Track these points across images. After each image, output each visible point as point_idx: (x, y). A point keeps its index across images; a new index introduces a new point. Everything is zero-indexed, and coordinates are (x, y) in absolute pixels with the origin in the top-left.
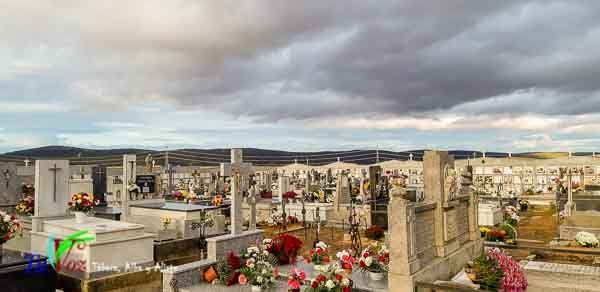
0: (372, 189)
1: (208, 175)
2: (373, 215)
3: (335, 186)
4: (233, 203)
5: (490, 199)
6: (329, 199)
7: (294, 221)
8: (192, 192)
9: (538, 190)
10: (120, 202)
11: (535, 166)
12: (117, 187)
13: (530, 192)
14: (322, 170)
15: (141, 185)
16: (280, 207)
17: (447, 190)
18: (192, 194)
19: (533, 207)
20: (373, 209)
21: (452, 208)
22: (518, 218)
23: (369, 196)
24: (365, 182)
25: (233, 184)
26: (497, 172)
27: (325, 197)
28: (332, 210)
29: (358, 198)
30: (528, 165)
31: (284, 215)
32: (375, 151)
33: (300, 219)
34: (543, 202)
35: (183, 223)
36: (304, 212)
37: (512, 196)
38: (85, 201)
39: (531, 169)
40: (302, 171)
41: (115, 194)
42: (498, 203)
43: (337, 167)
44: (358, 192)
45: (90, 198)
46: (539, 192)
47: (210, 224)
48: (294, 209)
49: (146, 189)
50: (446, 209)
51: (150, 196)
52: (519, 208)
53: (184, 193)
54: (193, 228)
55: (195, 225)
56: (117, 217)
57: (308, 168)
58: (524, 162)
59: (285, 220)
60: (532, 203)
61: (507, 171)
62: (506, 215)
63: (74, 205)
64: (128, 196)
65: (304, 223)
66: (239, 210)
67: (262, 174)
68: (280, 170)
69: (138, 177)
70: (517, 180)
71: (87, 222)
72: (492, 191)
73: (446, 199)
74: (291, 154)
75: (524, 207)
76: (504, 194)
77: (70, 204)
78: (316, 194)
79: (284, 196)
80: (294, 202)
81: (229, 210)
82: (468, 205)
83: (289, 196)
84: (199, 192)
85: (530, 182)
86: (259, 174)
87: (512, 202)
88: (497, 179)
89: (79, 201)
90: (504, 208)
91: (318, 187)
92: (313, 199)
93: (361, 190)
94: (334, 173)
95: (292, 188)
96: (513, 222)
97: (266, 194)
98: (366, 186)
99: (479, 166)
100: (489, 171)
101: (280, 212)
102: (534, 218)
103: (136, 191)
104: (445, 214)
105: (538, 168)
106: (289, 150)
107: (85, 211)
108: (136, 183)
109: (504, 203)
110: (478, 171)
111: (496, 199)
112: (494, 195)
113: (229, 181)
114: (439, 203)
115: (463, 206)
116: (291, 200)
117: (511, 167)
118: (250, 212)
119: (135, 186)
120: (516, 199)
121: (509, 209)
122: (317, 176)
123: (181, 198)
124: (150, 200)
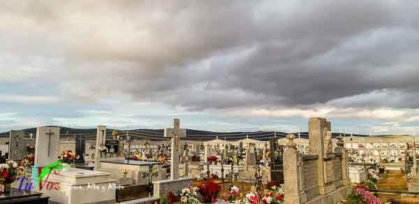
0: (271, 155)
1: (155, 147)
2: (272, 173)
3: (245, 154)
4: (172, 164)
5: (358, 164)
6: (240, 163)
7: (215, 177)
8: (144, 156)
9: (391, 160)
10: (93, 162)
11: (388, 143)
12: (92, 151)
13: (386, 161)
14: (236, 144)
15: (109, 147)
16: (205, 167)
17: (326, 146)
18: (144, 157)
19: (388, 171)
20: (272, 168)
21: (330, 159)
22: (377, 178)
23: (270, 160)
24: (266, 151)
25: (172, 152)
26: (361, 146)
27: (238, 161)
28: (242, 171)
29: (261, 161)
30: (384, 142)
31: (208, 172)
32: (274, 132)
33: (220, 176)
34: (395, 168)
35: (137, 173)
36: (222, 170)
37: (373, 163)
38: (69, 156)
39: (386, 145)
40: (222, 144)
41: (90, 155)
42: (363, 167)
43: (246, 142)
44: (261, 158)
45: (73, 154)
46: (392, 161)
47: (156, 174)
48: (215, 169)
49: (112, 150)
50: (325, 160)
51: (114, 155)
52: (378, 171)
53: (138, 156)
54: (144, 177)
55: (145, 175)
56: (92, 169)
57: (225, 143)
58: (381, 140)
59: (209, 176)
60: (387, 168)
61: (368, 146)
62: (369, 175)
63: (62, 158)
64: (100, 154)
65: (223, 179)
66: (176, 169)
67: (192, 146)
68: (205, 143)
69: (107, 142)
70: (376, 153)
71: (70, 171)
72: (358, 159)
73: (325, 152)
74: (214, 133)
75: (382, 171)
76: (367, 160)
77: (59, 157)
78: (231, 159)
79: (208, 159)
80: (216, 164)
81: (170, 169)
82: (341, 160)
83: (212, 160)
84: (149, 156)
85: (386, 154)
86: (191, 147)
87: (373, 167)
88: (361, 152)
89: (66, 156)
90: (367, 171)
91: (232, 153)
92: (229, 162)
93: (264, 157)
94: (244, 146)
95: (214, 154)
96: (375, 180)
97: (196, 159)
98: (267, 155)
99: (348, 143)
100: (355, 146)
101: (206, 171)
102: (389, 178)
103: (105, 151)
104: (325, 163)
105: (391, 144)
106: (213, 131)
107: (69, 163)
108: (106, 146)
109: (367, 167)
110: (348, 146)
111: (361, 164)
112: (360, 162)
113: (170, 150)
114: (320, 155)
115: (338, 160)
116: (213, 163)
117: (372, 144)
118: (184, 171)
119: (105, 148)
120: (375, 165)
121: (371, 171)
122: (232, 147)
123: (136, 159)
124: (115, 158)
